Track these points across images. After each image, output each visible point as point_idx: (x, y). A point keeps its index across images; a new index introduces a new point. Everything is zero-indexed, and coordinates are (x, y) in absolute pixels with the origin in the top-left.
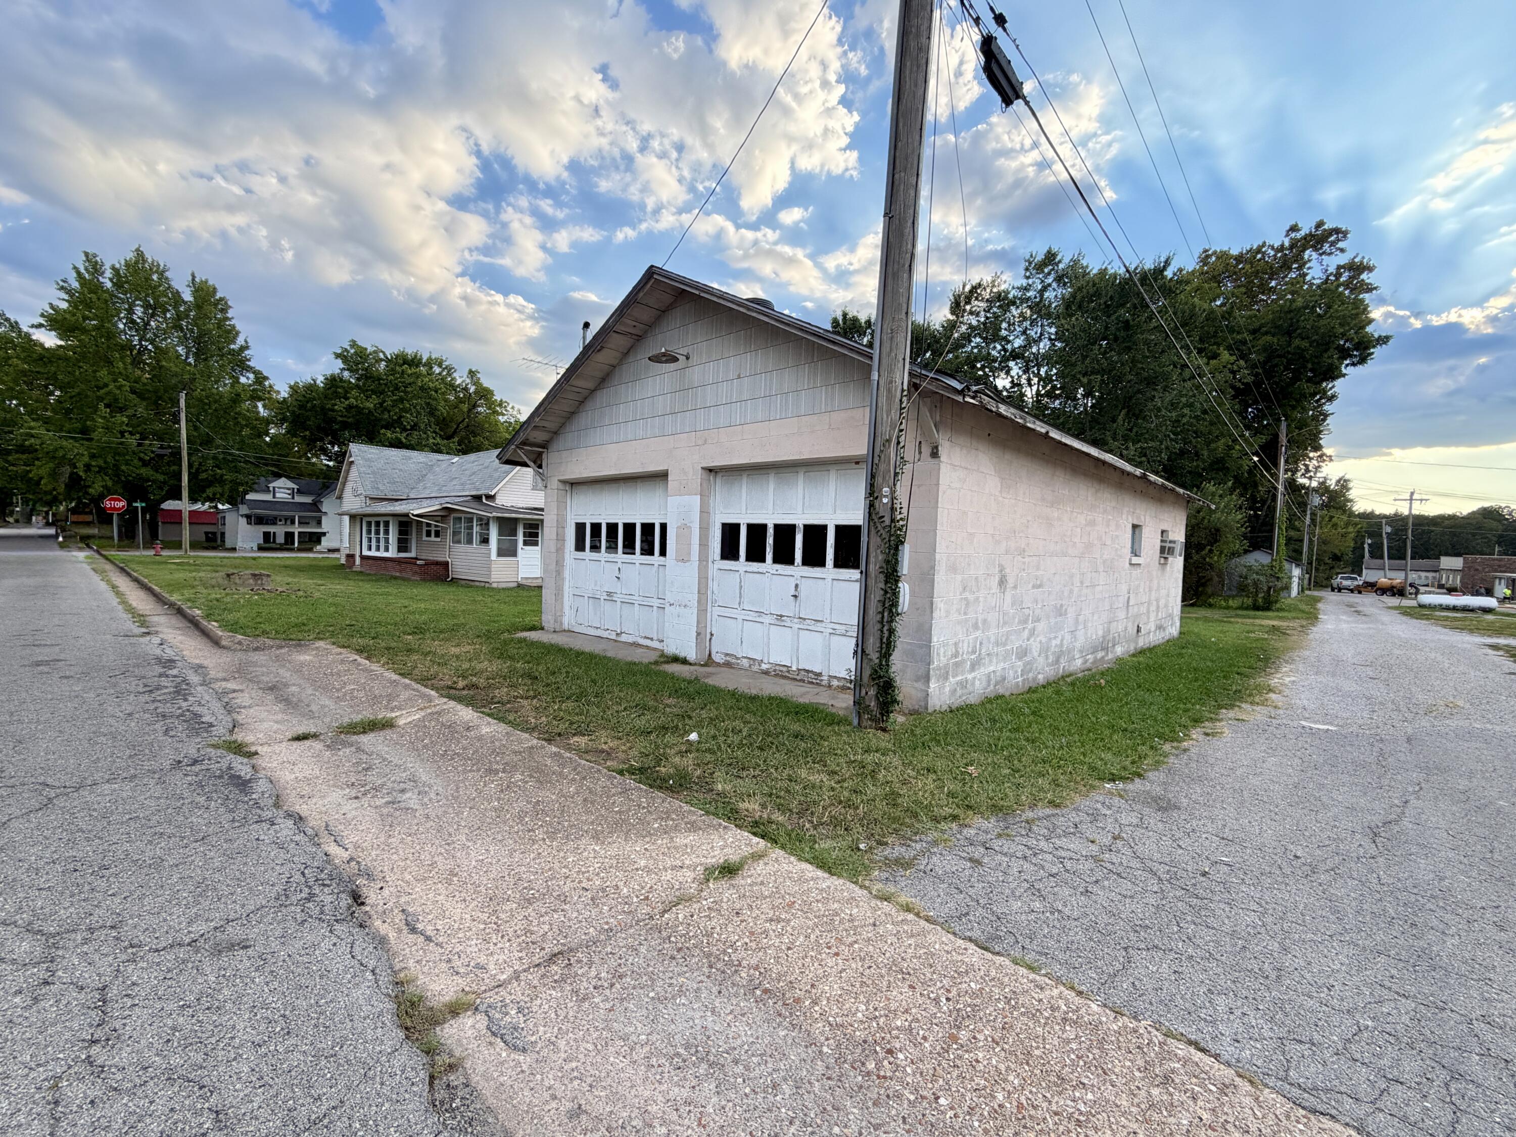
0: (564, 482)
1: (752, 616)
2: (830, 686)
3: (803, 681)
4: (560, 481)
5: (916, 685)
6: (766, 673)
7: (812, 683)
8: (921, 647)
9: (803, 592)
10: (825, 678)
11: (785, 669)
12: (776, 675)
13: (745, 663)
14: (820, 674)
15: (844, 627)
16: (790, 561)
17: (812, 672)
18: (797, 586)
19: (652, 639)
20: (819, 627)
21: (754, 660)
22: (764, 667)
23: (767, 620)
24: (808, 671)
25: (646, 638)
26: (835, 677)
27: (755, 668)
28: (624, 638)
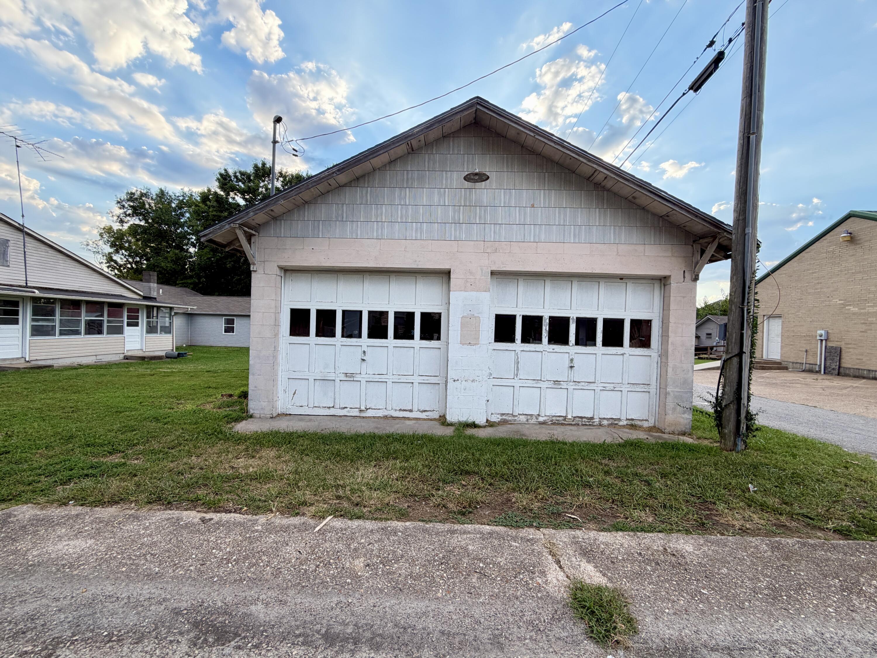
0: (281, 268)
1: (530, 383)
2: (600, 425)
3: (578, 425)
4: (279, 267)
5: (683, 416)
6: (544, 423)
7: (586, 425)
8: (686, 393)
9: (576, 363)
10: (597, 420)
11: (561, 419)
12: (554, 424)
13: (523, 419)
14: (592, 418)
15: (612, 385)
16: (565, 341)
17: (585, 417)
18: (572, 360)
19: (411, 411)
20: (592, 386)
21: (531, 415)
22: (541, 419)
23: (544, 385)
24: (581, 418)
25: (400, 410)
26: (604, 418)
27: (533, 421)
28: (370, 413)
